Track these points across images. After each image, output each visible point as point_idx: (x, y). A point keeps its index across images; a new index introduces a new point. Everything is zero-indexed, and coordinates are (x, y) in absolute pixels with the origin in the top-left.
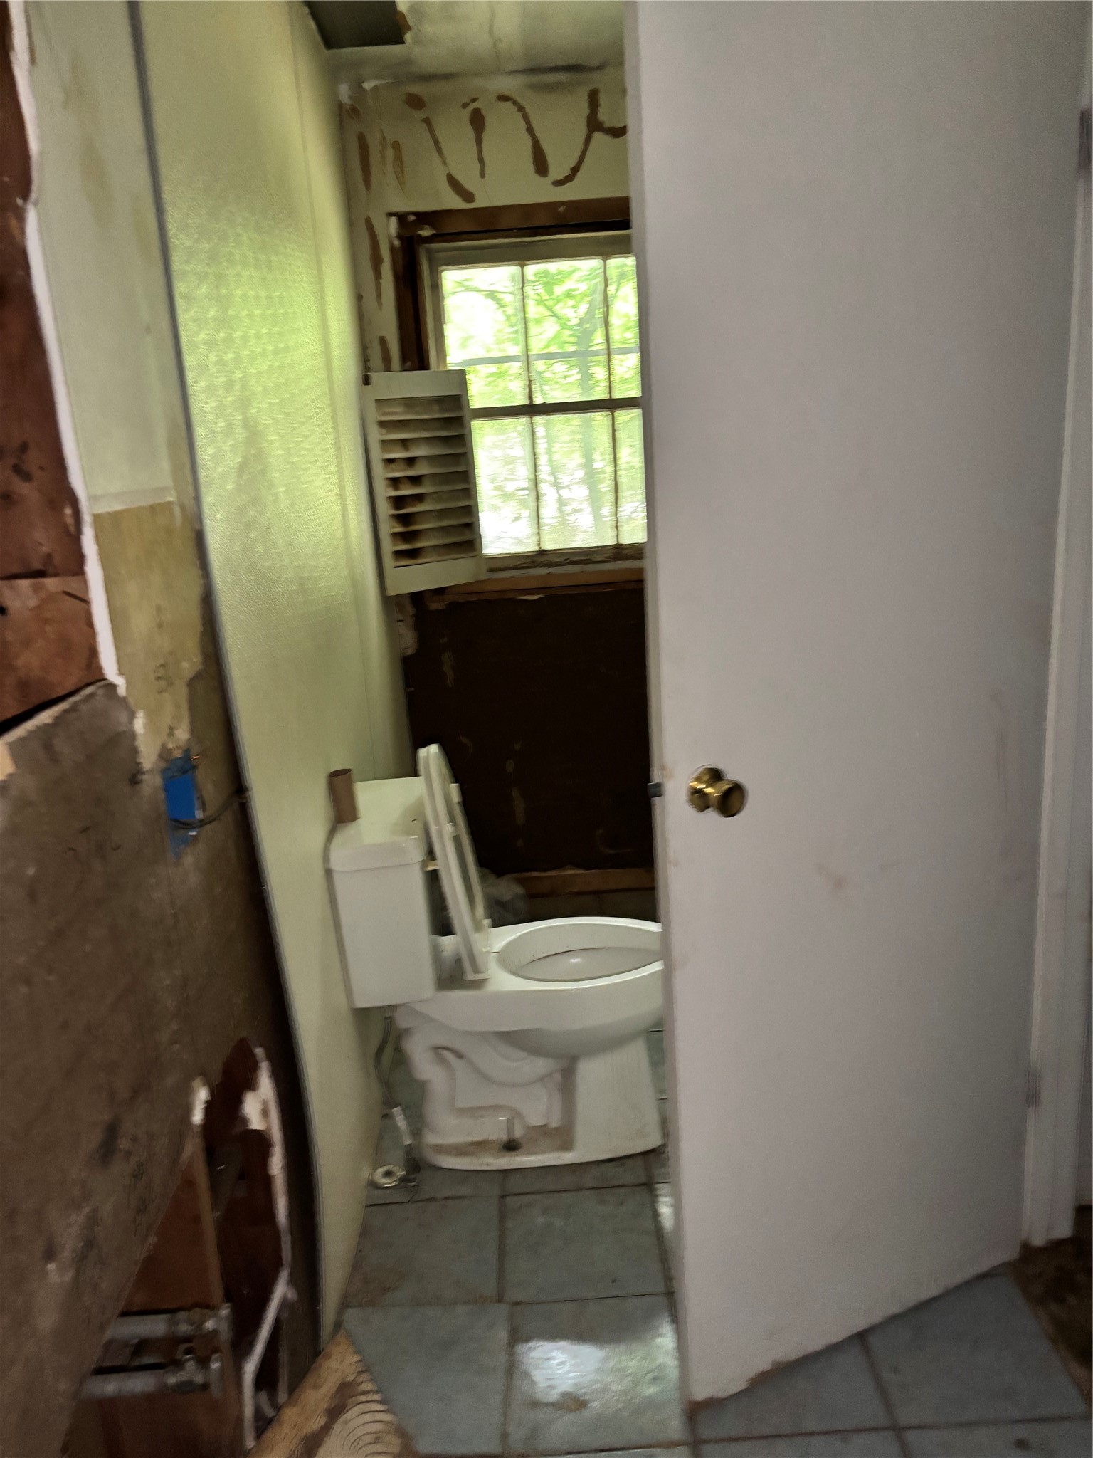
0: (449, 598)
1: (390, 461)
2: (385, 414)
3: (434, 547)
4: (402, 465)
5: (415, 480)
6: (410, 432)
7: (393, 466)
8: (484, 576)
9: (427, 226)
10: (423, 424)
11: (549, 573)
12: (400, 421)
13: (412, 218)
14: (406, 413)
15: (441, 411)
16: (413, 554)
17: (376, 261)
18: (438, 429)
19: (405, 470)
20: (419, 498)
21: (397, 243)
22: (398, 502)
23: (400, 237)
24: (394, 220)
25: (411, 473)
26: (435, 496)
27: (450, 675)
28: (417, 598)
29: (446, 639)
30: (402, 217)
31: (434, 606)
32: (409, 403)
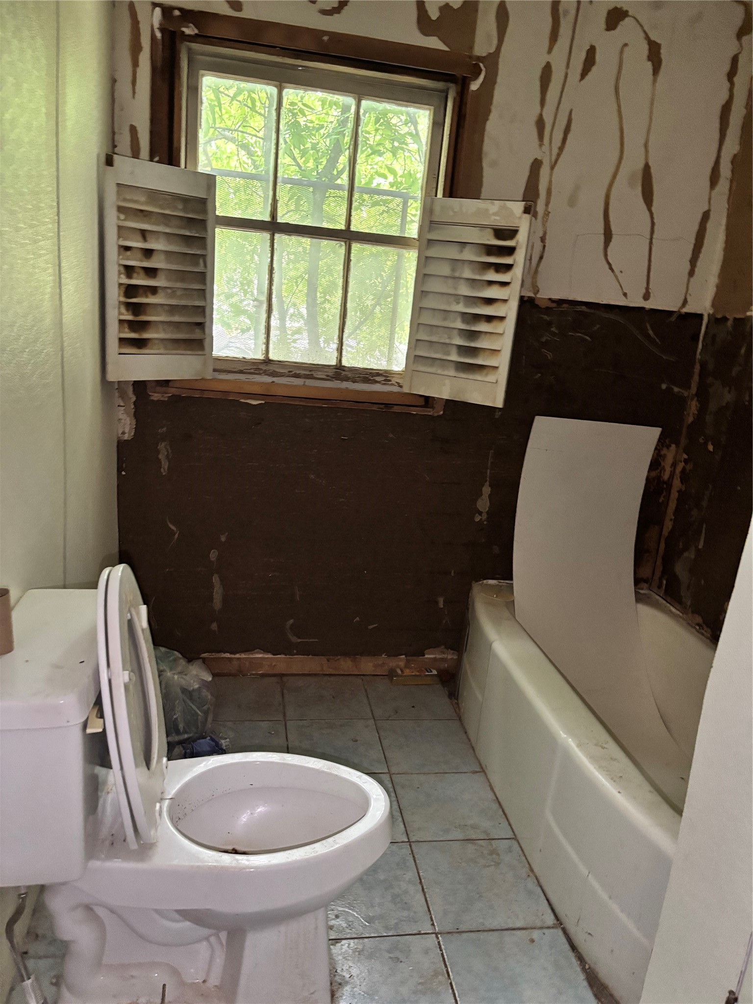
0: (173, 391)
1: (127, 248)
2: (125, 200)
3: (162, 340)
4: (139, 255)
5: (151, 272)
6: (149, 223)
7: (129, 253)
8: (209, 375)
9: (191, 25)
10: (166, 219)
11: (273, 382)
12: (142, 211)
13: (177, 13)
14: (147, 203)
15: (185, 210)
16: (140, 344)
17: (136, 48)
18: (180, 227)
19: (141, 261)
20: (154, 290)
21: (159, 35)
22: (130, 291)
23: (162, 30)
24: (158, 10)
25: (146, 264)
26: (169, 291)
27: (165, 465)
28: (140, 387)
29: (165, 429)
30: (167, 11)
31: (156, 397)
32: (153, 195)
